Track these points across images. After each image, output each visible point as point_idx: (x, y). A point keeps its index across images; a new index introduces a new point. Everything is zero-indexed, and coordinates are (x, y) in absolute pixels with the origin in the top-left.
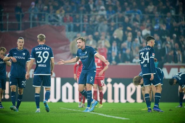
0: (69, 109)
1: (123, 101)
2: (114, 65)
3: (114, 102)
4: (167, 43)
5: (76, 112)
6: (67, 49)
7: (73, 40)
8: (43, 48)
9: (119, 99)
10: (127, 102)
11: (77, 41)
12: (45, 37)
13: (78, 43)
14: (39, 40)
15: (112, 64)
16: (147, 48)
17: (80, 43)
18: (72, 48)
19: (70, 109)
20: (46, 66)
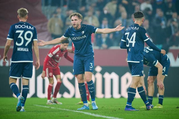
0: (46, 107)
1: (116, 95)
2: (104, 49)
3: (104, 97)
4: (173, 21)
5: (56, 111)
6: (43, 28)
7: (51, 17)
8: (26, 26)
9: (112, 93)
10: (122, 97)
11: (71, 18)
12: (28, 12)
13: (73, 20)
14: (19, 16)
15: (102, 48)
16: (133, 27)
17: (76, 20)
18: (50, 27)
19: (48, 107)
20: (28, 50)
